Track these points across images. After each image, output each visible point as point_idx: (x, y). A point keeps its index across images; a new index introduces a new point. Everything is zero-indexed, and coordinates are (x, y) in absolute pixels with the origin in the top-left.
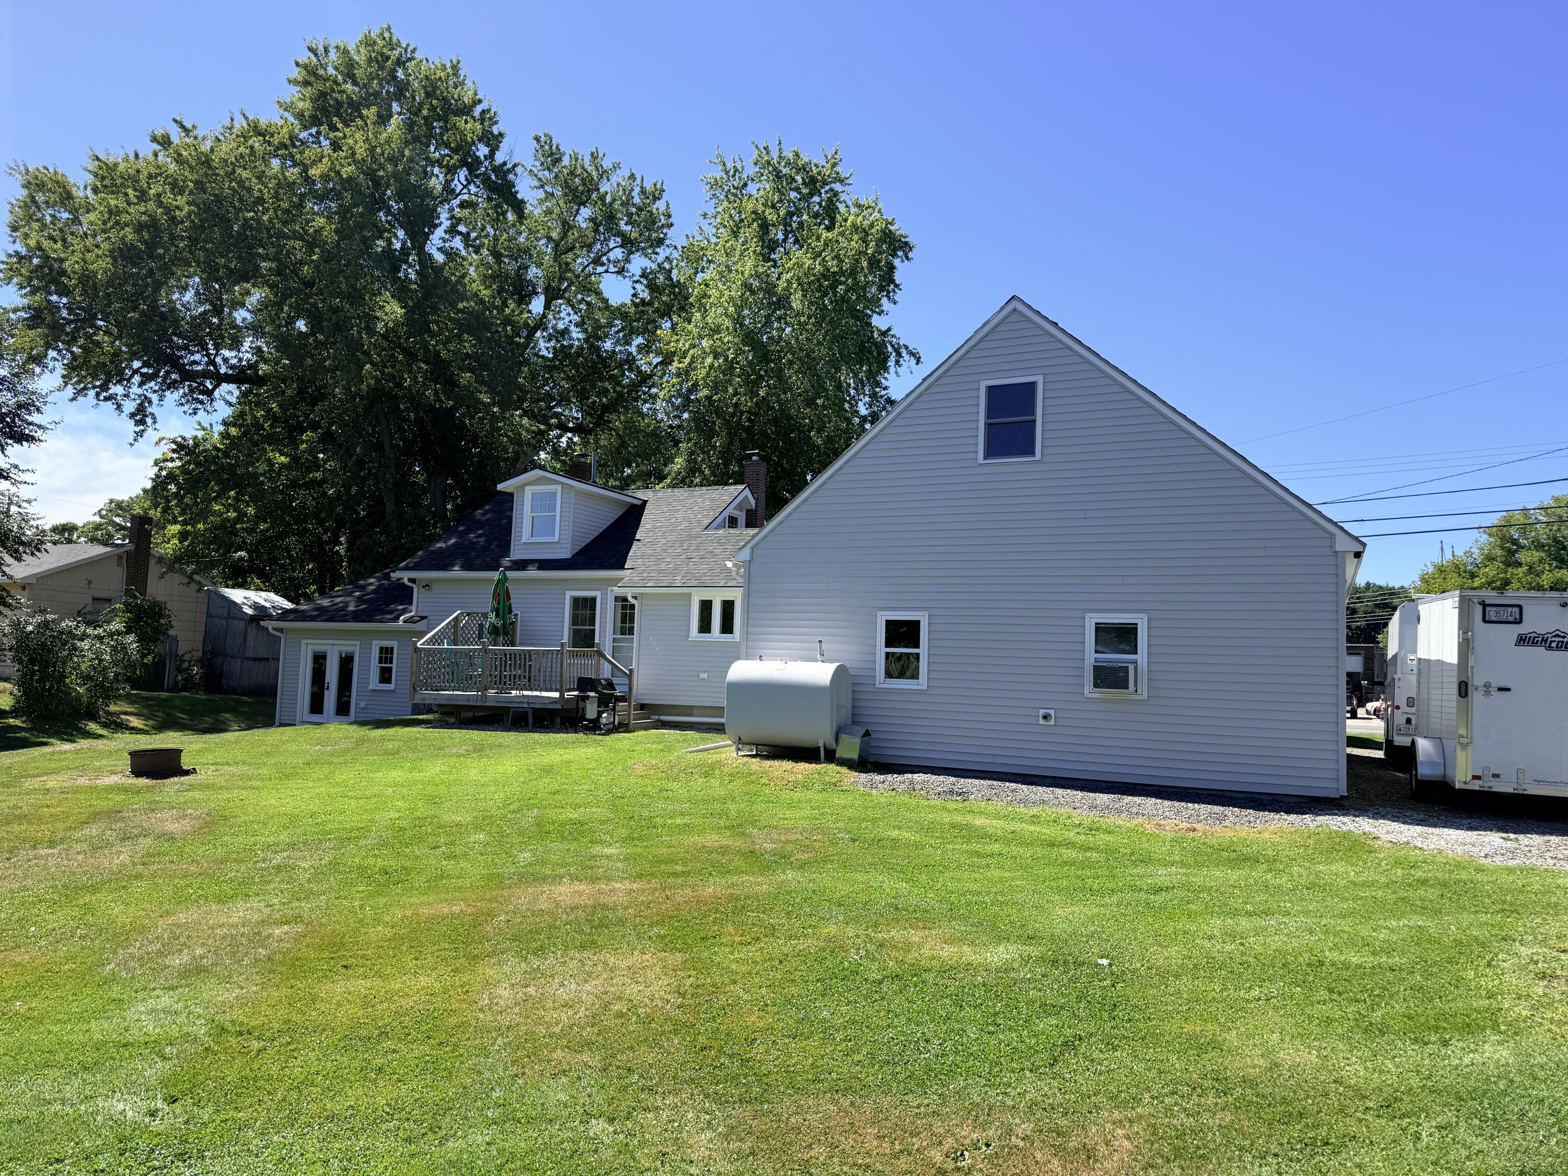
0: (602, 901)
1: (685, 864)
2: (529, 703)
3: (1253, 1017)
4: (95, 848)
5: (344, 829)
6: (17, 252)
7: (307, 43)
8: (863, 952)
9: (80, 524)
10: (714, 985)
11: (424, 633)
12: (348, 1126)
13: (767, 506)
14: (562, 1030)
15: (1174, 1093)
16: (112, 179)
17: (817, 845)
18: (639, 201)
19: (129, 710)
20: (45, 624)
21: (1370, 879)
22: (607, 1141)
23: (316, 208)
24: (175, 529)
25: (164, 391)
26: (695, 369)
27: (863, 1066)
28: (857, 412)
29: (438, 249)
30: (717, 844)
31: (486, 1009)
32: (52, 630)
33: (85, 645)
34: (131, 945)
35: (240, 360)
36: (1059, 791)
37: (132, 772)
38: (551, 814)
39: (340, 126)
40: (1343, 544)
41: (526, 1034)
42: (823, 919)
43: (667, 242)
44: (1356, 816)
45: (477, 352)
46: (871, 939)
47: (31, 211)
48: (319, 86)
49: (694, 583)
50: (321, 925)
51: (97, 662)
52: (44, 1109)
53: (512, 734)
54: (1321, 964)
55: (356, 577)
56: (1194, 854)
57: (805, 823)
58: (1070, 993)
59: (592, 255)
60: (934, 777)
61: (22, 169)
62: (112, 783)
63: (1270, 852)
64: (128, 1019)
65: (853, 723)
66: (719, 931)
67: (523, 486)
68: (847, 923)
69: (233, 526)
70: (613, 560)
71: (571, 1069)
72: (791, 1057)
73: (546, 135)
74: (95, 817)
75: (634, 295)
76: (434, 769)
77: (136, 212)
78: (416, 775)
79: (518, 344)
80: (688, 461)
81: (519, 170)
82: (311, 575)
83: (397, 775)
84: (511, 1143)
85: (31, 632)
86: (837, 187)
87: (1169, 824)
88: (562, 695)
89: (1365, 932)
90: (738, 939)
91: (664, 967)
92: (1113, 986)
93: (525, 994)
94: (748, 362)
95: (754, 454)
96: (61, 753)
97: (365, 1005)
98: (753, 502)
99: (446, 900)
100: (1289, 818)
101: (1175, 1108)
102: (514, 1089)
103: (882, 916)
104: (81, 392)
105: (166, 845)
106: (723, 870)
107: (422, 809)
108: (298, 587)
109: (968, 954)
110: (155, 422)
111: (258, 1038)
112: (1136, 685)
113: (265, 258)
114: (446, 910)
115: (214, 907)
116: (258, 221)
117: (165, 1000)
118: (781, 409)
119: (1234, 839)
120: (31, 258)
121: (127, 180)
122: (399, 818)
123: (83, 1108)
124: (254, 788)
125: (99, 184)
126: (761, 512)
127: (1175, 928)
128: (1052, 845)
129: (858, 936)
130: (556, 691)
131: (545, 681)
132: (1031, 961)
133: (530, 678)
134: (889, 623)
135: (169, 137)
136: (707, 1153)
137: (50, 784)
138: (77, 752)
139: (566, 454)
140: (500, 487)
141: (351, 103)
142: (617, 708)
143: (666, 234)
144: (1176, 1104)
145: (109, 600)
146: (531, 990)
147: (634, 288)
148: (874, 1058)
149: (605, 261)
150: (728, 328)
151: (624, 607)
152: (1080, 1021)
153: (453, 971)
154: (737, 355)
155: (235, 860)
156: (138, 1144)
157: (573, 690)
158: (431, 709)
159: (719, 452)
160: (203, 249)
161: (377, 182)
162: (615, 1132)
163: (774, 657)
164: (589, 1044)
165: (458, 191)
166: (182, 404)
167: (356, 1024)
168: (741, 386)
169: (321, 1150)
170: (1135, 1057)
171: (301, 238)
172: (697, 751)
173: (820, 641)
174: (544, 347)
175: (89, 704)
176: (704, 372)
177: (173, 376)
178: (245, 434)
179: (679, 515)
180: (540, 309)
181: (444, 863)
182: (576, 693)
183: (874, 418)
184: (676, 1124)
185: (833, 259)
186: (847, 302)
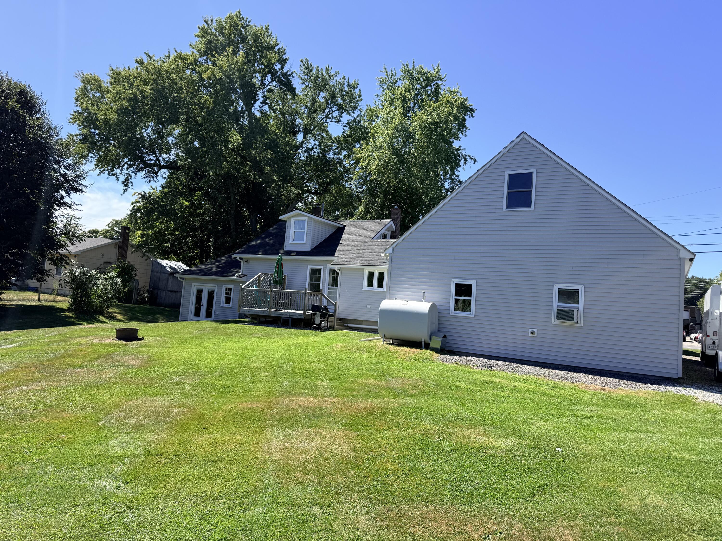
0: (320, 406)
1: (358, 391)
2: (290, 316)
3: (634, 481)
4: (100, 370)
5: (207, 367)
6: (78, 111)
7: (204, 18)
8: (441, 438)
9: (100, 230)
10: (371, 448)
11: (245, 282)
12: (203, 500)
13: (401, 230)
14: (300, 464)
15: (593, 515)
16: (119, 79)
17: (420, 387)
18: (347, 89)
19: (117, 311)
20: (83, 273)
21: (694, 418)
22: (318, 516)
23: (205, 92)
24: (138, 233)
25: (137, 172)
26: (370, 166)
27: (440, 491)
28: (444, 187)
29: (257, 110)
30: (373, 383)
31: (266, 451)
32: (86, 275)
33: (100, 282)
34: (112, 413)
35: (170, 159)
36: (538, 368)
37: (117, 338)
38: (298, 365)
39: (216, 55)
40: (683, 254)
41: (284, 464)
42: (422, 421)
43: (359, 108)
44: (686, 387)
45: (273, 158)
46: (445, 432)
47: (84, 93)
48: (209, 38)
49: (366, 264)
50: (195, 409)
51: (104, 290)
52: (72, 482)
53: (282, 329)
54: (669, 457)
55: (217, 256)
56: (604, 401)
57: (415, 377)
58: (542, 463)
59: (325, 114)
60: (477, 359)
61: (81, 74)
62: (108, 342)
63: (642, 402)
64: (109, 445)
65: (439, 331)
66: (373, 423)
67: (291, 218)
68: (434, 424)
69: (164, 232)
70: (329, 252)
71: (303, 482)
72: (406, 484)
73: (306, 59)
74: (100, 356)
75: (344, 132)
76: (247, 343)
77: (128, 93)
78: (240, 345)
79: (291, 154)
80: (365, 208)
81: (294, 75)
82: (197, 255)
83: (231, 344)
84: (275, 513)
85: (78, 275)
86: (439, 82)
87: (591, 386)
88: (304, 313)
89: (692, 444)
90: (382, 427)
91: (348, 438)
92: (564, 461)
93: (284, 446)
94: (395, 163)
95: (395, 205)
96: (88, 328)
97: (212, 446)
98: (394, 227)
99: (250, 401)
100: (652, 387)
101: (595, 522)
102: (277, 489)
103: (451, 421)
104: (102, 172)
105: (129, 370)
106: (376, 395)
107: (241, 360)
108: (192, 260)
109: (492, 441)
110: (132, 186)
111: (165, 458)
112: (577, 319)
113: (182, 114)
114: (250, 406)
115: (149, 399)
116: (180, 97)
117: (126, 438)
118: (409, 185)
119: (624, 395)
120: (84, 113)
121: (124, 79)
122: (230, 364)
123: (88, 483)
124: (168, 347)
125: (113, 81)
126: (398, 232)
127: (595, 436)
128: (534, 393)
129: (439, 430)
130: (302, 310)
131: (297, 306)
132: (523, 447)
133: (290, 304)
134: (457, 285)
135: (143, 61)
136: (366, 526)
137: (82, 341)
138: (94, 328)
139: (310, 204)
140: (281, 218)
141: (222, 45)
142: (329, 320)
143: (358, 104)
144: (595, 520)
145: (110, 263)
146: (287, 444)
147: (344, 129)
148: (446, 487)
149: (331, 117)
150: (386, 148)
151: (334, 274)
152: (547, 476)
153: (252, 433)
154: (389, 160)
155: (159, 378)
156: (110, 501)
157: (310, 310)
158: (247, 316)
159: (380, 204)
160: (156, 110)
161: (231, 81)
162: (323, 513)
163: (402, 299)
164: (312, 471)
165: (267, 84)
166: (144, 178)
167: (207, 454)
168: (390, 174)
169: (190, 510)
170: (575, 496)
171: (198, 105)
172: (365, 341)
173: (424, 292)
174: (302, 155)
175: (100, 308)
176: (374, 167)
177: (141, 165)
178: (170, 192)
179: (360, 232)
180: (302, 139)
181: (250, 384)
182: (311, 312)
183: (452, 190)
184: (351, 511)
185: (437, 116)
186: (442, 136)
